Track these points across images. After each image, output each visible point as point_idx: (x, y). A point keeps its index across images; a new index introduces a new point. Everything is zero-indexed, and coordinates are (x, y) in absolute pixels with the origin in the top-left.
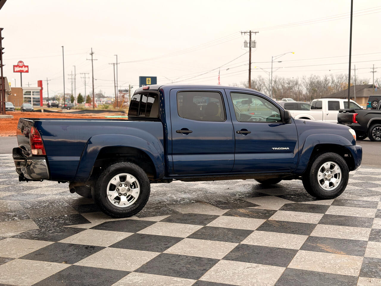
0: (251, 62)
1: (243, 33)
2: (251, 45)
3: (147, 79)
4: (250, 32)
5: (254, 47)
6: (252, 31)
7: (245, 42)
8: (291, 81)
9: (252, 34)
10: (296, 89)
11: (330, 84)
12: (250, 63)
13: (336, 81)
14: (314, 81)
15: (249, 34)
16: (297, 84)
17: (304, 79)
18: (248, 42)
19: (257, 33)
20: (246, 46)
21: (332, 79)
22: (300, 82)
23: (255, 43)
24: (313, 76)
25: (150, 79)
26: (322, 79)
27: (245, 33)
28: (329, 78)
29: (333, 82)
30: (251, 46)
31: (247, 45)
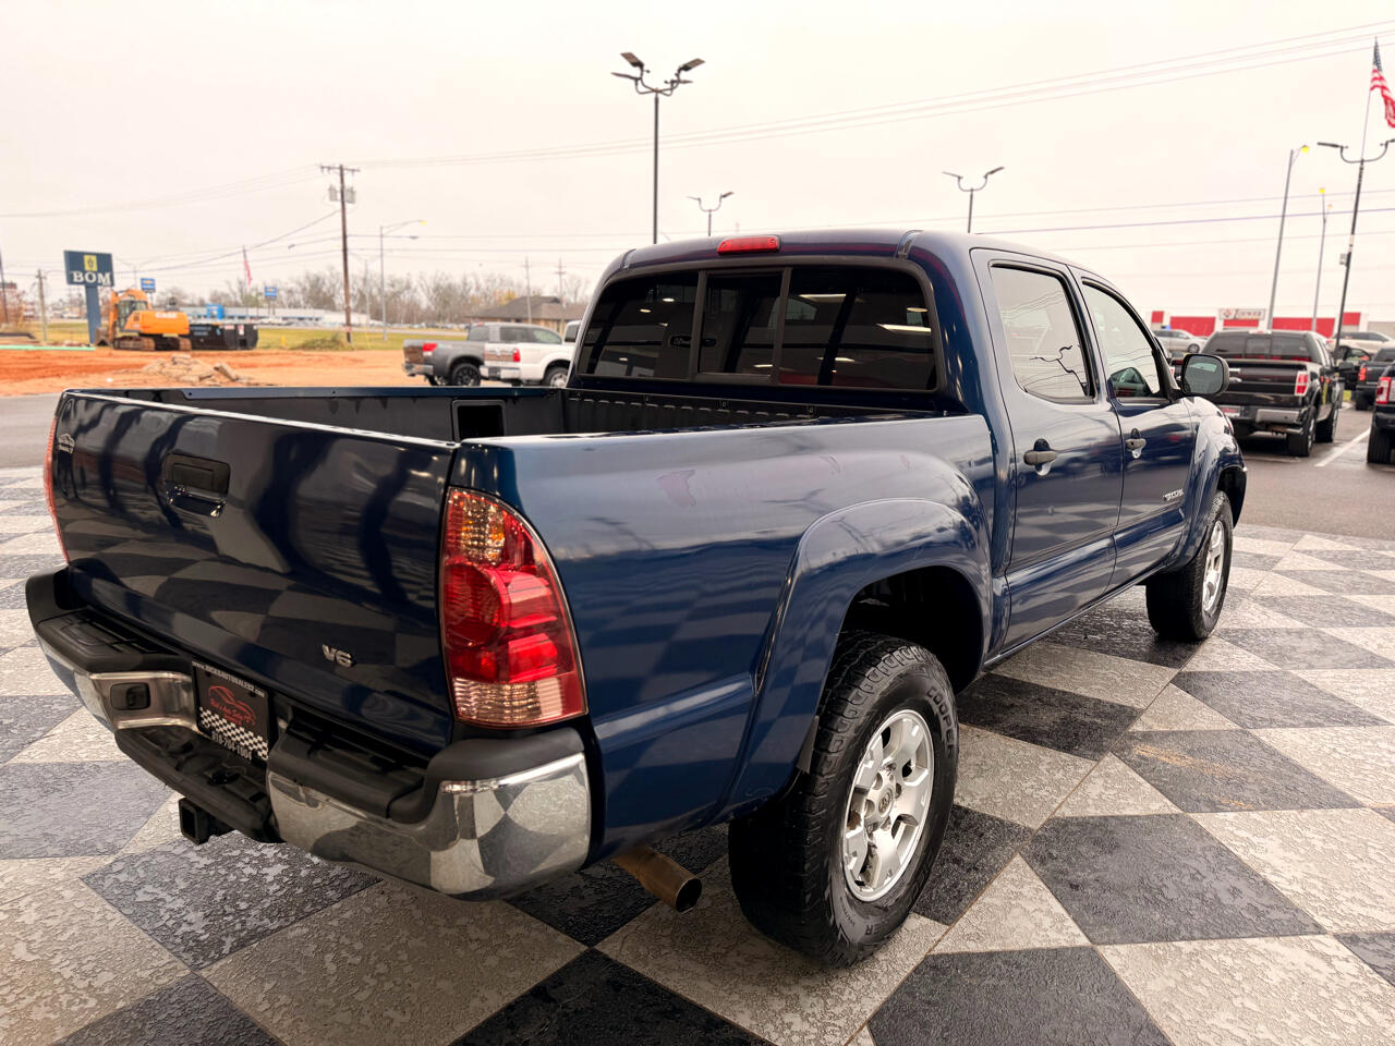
0: (348, 233)
1: (325, 170)
2: (344, 196)
3: (86, 258)
4: (341, 169)
5: (352, 201)
6: (344, 167)
7: (332, 189)
8: (396, 281)
9: (345, 172)
10: (406, 297)
11: (472, 292)
12: (345, 237)
13: (483, 286)
14: (442, 283)
15: (338, 171)
16: (408, 287)
17: (421, 278)
18: (338, 188)
19: (356, 173)
20: (333, 198)
21: (477, 283)
22: (414, 284)
23: (352, 192)
24: (439, 275)
25: (94, 258)
26: (457, 280)
27: (329, 168)
28: (471, 280)
29: (478, 289)
30: (346, 198)
31: (336, 196)
